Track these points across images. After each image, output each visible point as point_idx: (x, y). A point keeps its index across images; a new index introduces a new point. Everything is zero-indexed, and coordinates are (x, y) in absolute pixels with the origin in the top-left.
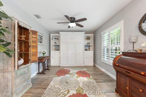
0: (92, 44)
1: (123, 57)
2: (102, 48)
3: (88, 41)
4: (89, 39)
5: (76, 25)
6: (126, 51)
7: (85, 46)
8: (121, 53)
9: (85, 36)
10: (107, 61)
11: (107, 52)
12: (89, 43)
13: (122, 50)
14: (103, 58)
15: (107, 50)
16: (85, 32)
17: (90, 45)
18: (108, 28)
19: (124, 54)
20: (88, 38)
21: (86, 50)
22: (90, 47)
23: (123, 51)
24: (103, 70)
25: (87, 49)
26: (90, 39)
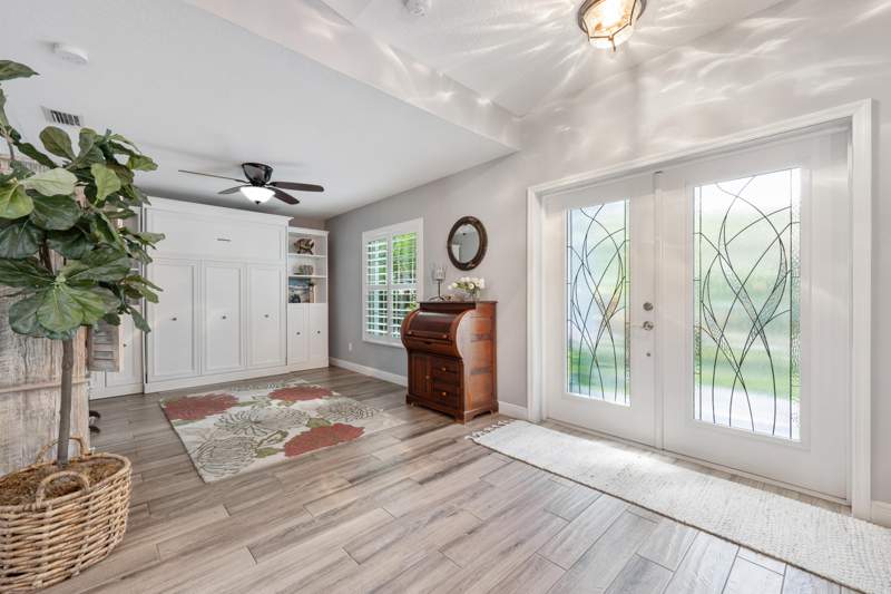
0: (320, 274)
1: (421, 313)
2: (365, 293)
3: (306, 260)
4: (308, 251)
5: (275, 196)
6: (427, 300)
7: (291, 279)
8: (418, 306)
9: (291, 234)
10: (381, 334)
11: (381, 306)
12: (308, 269)
13: (421, 298)
14: (370, 319)
15: (381, 298)
16: (290, 219)
17: (309, 279)
18: (385, 225)
19: (425, 307)
20: (302, 246)
21: (295, 299)
22: (311, 285)
23: (422, 300)
24: (369, 371)
25: (298, 292)
26: (313, 250)
